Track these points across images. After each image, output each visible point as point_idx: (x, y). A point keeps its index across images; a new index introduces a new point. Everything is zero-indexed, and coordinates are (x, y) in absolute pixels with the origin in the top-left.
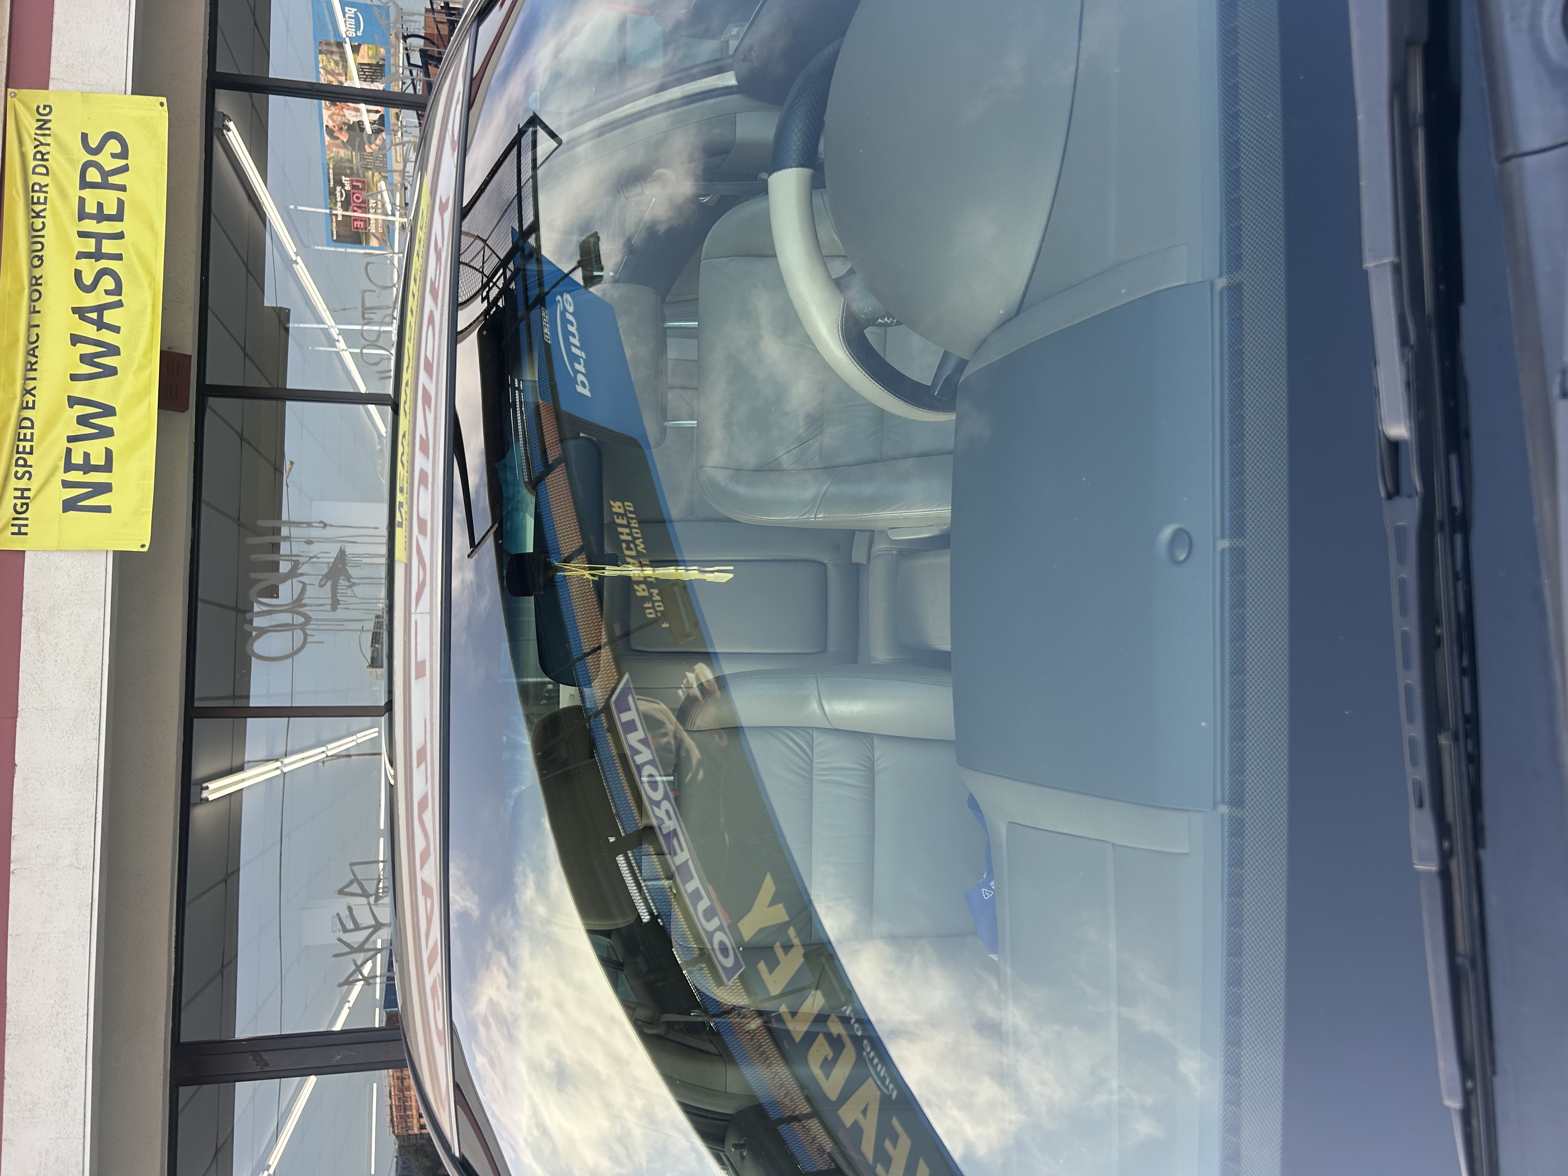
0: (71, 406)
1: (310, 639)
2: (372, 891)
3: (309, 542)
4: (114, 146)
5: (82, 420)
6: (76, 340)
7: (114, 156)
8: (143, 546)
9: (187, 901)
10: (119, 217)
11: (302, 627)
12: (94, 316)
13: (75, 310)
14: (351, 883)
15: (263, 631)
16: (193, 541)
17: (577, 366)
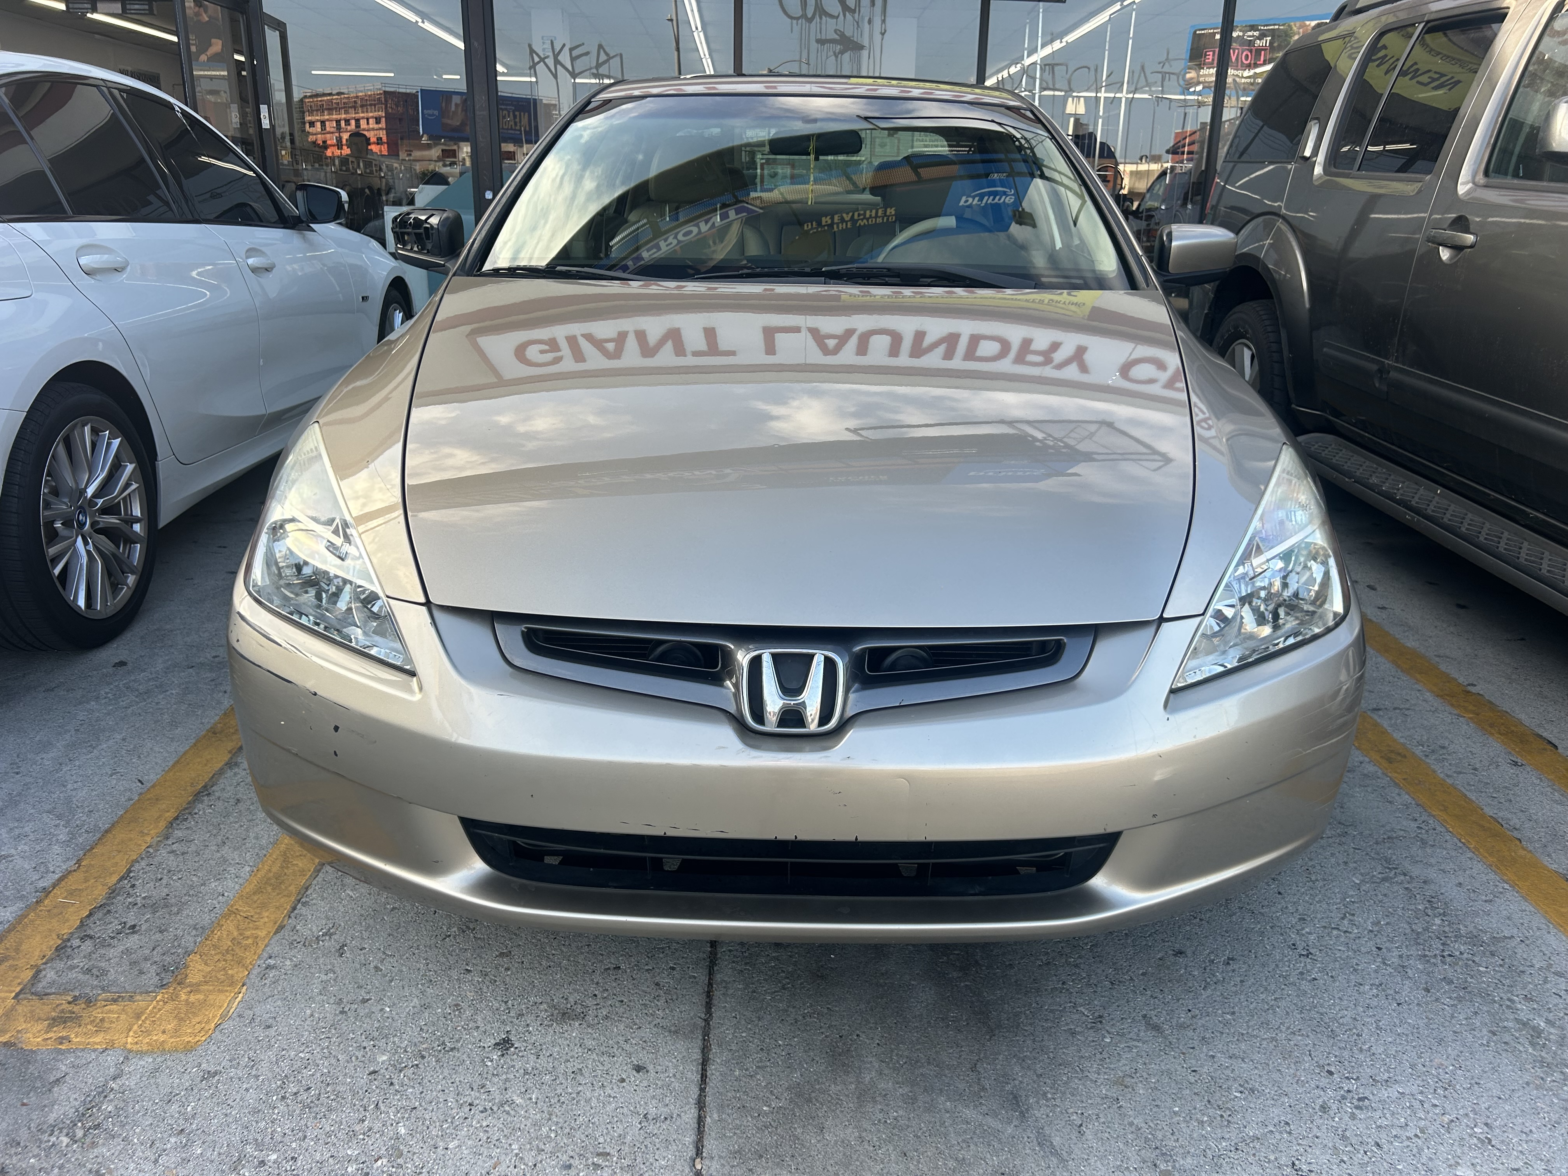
1: (795, 22)
3: (870, 22)
11: (804, 16)
14: (607, 54)
17: (977, 199)
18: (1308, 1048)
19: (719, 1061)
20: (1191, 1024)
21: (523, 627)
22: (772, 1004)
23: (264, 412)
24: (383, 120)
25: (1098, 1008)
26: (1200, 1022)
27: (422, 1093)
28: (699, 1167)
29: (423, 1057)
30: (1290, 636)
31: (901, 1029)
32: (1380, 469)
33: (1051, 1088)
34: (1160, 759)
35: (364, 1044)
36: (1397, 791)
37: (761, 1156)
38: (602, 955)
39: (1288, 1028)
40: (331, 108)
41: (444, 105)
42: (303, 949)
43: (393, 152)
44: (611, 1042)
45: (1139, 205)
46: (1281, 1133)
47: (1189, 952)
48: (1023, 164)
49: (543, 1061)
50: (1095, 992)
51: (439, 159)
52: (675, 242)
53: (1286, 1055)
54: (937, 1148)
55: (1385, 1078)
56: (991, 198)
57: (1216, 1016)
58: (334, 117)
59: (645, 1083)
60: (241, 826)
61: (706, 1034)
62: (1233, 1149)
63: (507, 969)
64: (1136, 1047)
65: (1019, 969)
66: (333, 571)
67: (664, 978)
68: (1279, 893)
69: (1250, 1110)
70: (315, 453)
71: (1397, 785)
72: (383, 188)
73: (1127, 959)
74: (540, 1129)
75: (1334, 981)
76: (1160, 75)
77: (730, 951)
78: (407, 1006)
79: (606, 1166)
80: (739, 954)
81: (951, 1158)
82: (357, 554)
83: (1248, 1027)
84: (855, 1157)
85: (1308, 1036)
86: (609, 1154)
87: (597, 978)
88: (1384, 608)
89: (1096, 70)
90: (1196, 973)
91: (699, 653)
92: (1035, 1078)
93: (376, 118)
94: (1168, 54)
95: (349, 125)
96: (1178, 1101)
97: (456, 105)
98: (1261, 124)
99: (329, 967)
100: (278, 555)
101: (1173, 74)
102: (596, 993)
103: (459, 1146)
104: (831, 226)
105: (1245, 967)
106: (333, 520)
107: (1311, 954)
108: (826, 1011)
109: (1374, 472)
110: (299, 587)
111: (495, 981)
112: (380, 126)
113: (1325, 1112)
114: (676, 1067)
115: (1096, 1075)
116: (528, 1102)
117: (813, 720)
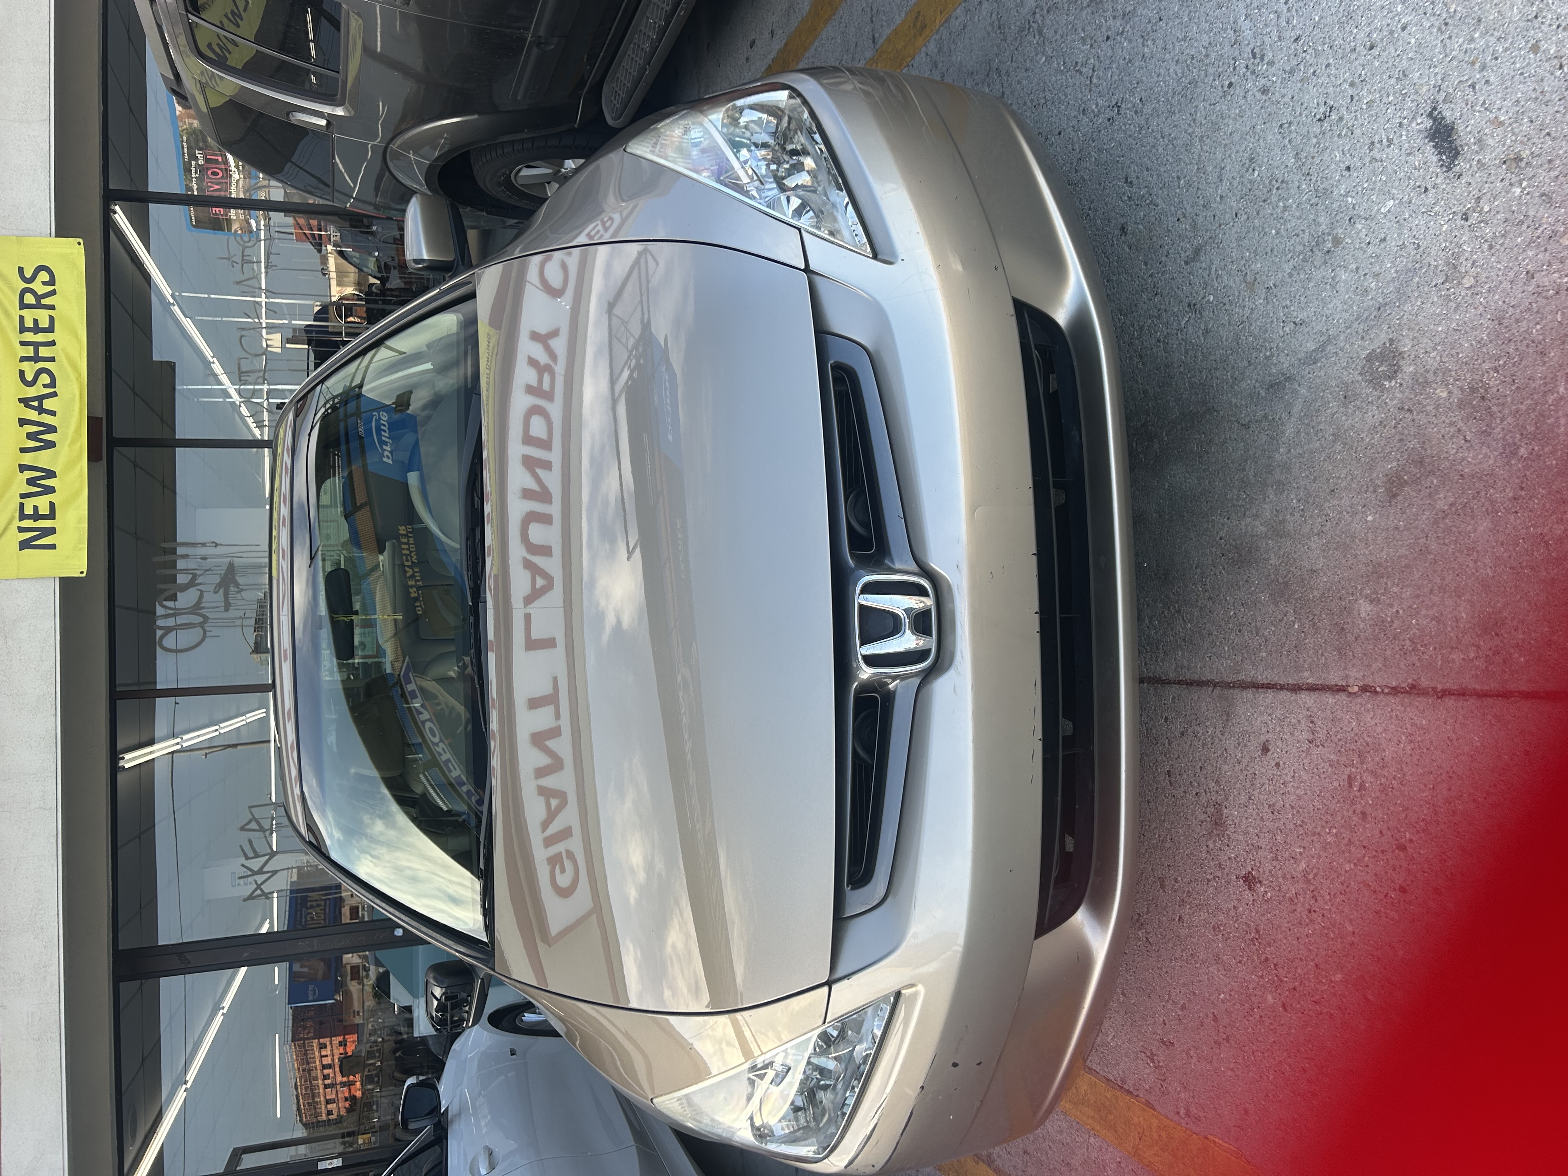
0: (22, 472)
1: (208, 634)
2: (267, 827)
3: (204, 558)
4: (44, 276)
5: (31, 482)
6: (22, 422)
7: (44, 283)
8: (82, 573)
9: (119, 845)
10: (51, 329)
11: (202, 625)
12: (36, 404)
13: (21, 400)
14: (250, 822)
15: (168, 630)
16: (109, 562)
17: (385, 447)
18: (1208, 106)
19: (1253, 672)
20: (1192, 218)
21: (847, 889)
22: (1195, 622)
23: (634, 1147)
24: (322, 1040)
25: (1181, 308)
26: (1189, 209)
27: (1301, 960)
28: (1356, 689)
29: (1267, 959)
30: (813, 138)
31: (1213, 497)
32: (635, 41)
33: (1261, 352)
34: (942, 266)
35: (1257, 1017)
36: (953, 20)
37: (1343, 629)
38: (1157, 789)
39: (1190, 125)
40: (311, 1093)
41: (302, 980)
42: (1168, 1081)
43: (355, 1029)
44: (1241, 777)
45: (375, 277)
46: (1290, 132)
47: (1123, 220)
48: (349, 405)
49: (1263, 843)
50: (1165, 311)
51: (361, 983)
52: (441, 745)
53: (1216, 127)
54: (1324, 460)
55: (1232, 32)
56: (383, 433)
57: (1182, 195)
58: (321, 1091)
59: (1279, 743)
60: (1050, 1147)
61: (1228, 685)
62: (1308, 178)
63: (1176, 881)
64: (1216, 271)
65: (1148, 384)
66: (800, 1076)
67: (1176, 728)
68: (1060, 133)
69: (1270, 162)
70: (684, 1101)
71: (947, 20)
72: (394, 1038)
73: (1132, 281)
74: (1329, 843)
75: (1142, 82)
76: (245, 265)
77: (1146, 664)
78: (1218, 977)
79: (1361, 778)
80: (1148, 655)
81: (1333, 446)
82: (784, 1054)
83: (1191, 163)
84: (1338, 539)
85: (1196, 107)
86: (1349, 776)
87: (1179, 793)
88: (772, 32)
89: (243, 329)
90: (1142, 213)
91: (863, 714)
92: (1252, 367)
93: (321, 1048)
94: (223, 258)
95: (328, 1075)
96: (1266, 230)
97: (301, 967)
98: (289, 164)
99: (1184, 1055)
100: (787, 1131)
101: (243, 252)
102: (1194, 793)
103: (1351, 921)
104: (419, 588)
105: (1133, 166)
106: (749, 1079)
107: (1117, 103)
108: (1199, 570)
109: (639, 46)
110: (816, 1109)
111: (1189, 892)
112: (328, 1043)
113: (1268, 90)
114: (1261, 713)
115: (1246, 309)
116: (1304, 855)
117: (922, 602)
